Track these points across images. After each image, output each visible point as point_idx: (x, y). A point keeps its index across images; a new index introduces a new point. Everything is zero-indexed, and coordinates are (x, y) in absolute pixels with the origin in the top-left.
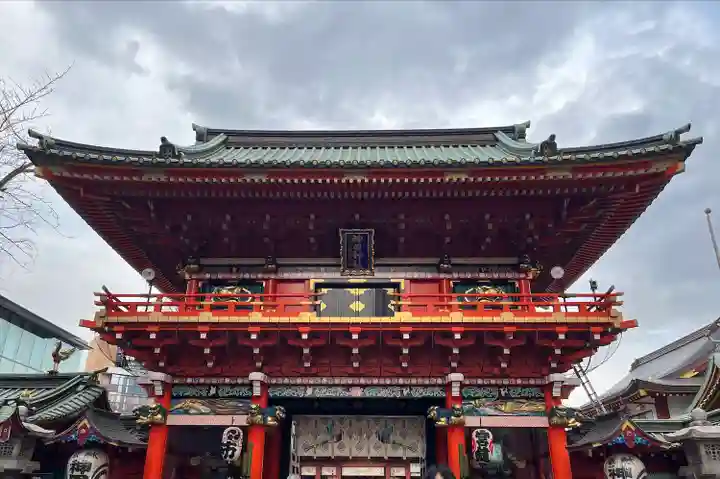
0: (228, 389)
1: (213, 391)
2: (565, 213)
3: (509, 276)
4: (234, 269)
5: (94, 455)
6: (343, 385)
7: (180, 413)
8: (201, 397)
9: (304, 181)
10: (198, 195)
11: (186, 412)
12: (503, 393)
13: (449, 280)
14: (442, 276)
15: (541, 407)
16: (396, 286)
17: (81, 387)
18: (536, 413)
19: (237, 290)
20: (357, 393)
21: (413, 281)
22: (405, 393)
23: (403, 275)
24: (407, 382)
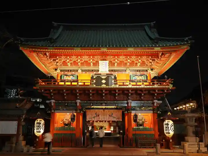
1: (66, 104)
6: (100, 103)
11: (60, 110)
12: (142, 105)
14: (127, 73)
15: (152, 108)
18: (150, 110)
20: (104, 105)
23: (116, 73)
24: (117, 102)
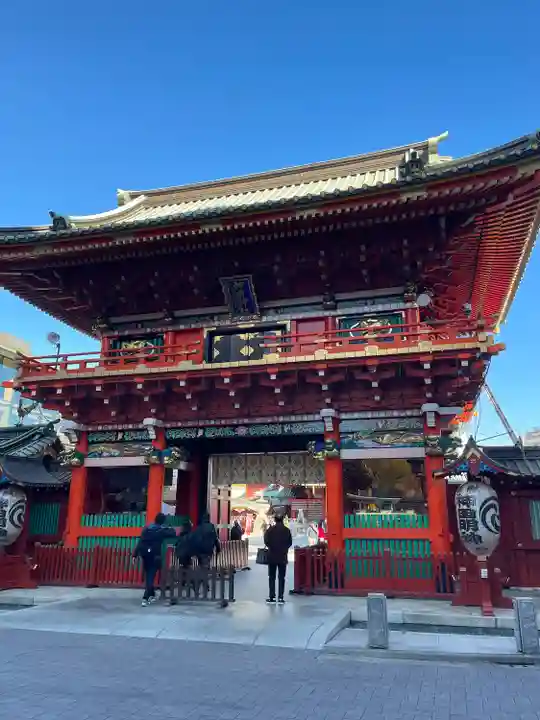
0: (132, 434)
1: (120, 436)
2: (443, 234)
3: (393, 306)
4: (140, 325)
5: (11, 494)
6: (230, 426)
7: (95, 456)
8: (110, 442)
9: (165, 237)
10: (104, 259)
11: (100, 455)
12: (380, 426)
13: (334, 317)
14: (327, 313)
15: (419, 438)
16: (283, 327)
17: (37, 437)
18: (414, 444)
19: (141, 344)
20: (242, 432)
21: (299, 321)
22: (286, 430)
23: (288, 316)
24: (287, 419)
